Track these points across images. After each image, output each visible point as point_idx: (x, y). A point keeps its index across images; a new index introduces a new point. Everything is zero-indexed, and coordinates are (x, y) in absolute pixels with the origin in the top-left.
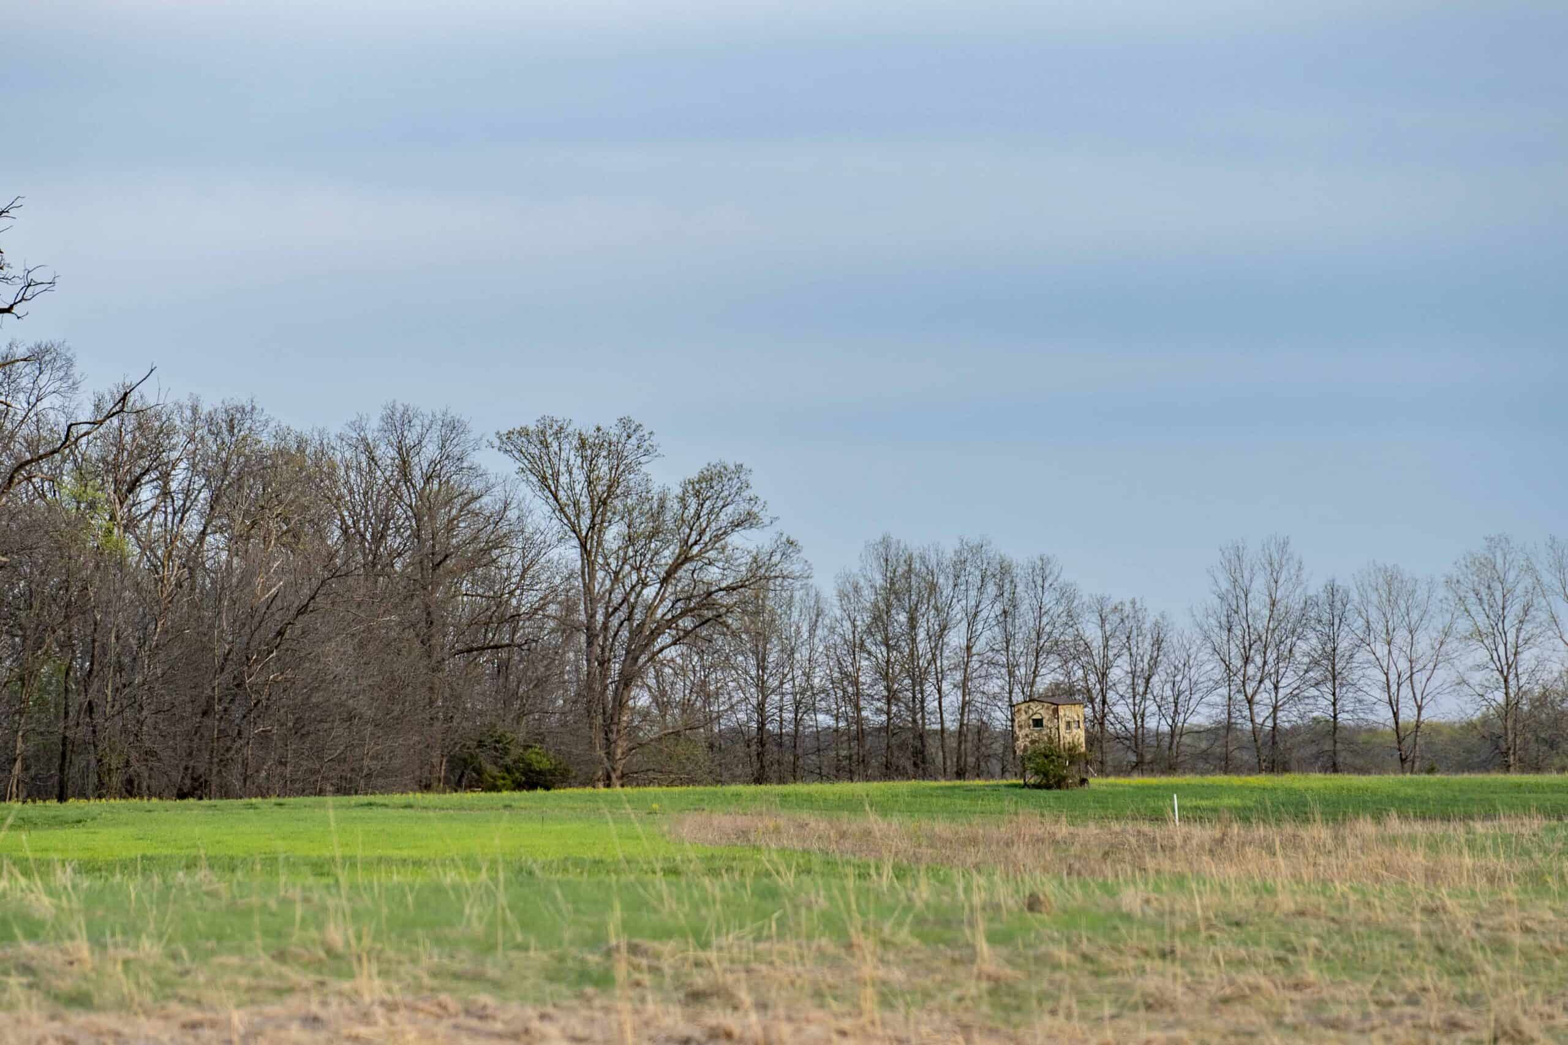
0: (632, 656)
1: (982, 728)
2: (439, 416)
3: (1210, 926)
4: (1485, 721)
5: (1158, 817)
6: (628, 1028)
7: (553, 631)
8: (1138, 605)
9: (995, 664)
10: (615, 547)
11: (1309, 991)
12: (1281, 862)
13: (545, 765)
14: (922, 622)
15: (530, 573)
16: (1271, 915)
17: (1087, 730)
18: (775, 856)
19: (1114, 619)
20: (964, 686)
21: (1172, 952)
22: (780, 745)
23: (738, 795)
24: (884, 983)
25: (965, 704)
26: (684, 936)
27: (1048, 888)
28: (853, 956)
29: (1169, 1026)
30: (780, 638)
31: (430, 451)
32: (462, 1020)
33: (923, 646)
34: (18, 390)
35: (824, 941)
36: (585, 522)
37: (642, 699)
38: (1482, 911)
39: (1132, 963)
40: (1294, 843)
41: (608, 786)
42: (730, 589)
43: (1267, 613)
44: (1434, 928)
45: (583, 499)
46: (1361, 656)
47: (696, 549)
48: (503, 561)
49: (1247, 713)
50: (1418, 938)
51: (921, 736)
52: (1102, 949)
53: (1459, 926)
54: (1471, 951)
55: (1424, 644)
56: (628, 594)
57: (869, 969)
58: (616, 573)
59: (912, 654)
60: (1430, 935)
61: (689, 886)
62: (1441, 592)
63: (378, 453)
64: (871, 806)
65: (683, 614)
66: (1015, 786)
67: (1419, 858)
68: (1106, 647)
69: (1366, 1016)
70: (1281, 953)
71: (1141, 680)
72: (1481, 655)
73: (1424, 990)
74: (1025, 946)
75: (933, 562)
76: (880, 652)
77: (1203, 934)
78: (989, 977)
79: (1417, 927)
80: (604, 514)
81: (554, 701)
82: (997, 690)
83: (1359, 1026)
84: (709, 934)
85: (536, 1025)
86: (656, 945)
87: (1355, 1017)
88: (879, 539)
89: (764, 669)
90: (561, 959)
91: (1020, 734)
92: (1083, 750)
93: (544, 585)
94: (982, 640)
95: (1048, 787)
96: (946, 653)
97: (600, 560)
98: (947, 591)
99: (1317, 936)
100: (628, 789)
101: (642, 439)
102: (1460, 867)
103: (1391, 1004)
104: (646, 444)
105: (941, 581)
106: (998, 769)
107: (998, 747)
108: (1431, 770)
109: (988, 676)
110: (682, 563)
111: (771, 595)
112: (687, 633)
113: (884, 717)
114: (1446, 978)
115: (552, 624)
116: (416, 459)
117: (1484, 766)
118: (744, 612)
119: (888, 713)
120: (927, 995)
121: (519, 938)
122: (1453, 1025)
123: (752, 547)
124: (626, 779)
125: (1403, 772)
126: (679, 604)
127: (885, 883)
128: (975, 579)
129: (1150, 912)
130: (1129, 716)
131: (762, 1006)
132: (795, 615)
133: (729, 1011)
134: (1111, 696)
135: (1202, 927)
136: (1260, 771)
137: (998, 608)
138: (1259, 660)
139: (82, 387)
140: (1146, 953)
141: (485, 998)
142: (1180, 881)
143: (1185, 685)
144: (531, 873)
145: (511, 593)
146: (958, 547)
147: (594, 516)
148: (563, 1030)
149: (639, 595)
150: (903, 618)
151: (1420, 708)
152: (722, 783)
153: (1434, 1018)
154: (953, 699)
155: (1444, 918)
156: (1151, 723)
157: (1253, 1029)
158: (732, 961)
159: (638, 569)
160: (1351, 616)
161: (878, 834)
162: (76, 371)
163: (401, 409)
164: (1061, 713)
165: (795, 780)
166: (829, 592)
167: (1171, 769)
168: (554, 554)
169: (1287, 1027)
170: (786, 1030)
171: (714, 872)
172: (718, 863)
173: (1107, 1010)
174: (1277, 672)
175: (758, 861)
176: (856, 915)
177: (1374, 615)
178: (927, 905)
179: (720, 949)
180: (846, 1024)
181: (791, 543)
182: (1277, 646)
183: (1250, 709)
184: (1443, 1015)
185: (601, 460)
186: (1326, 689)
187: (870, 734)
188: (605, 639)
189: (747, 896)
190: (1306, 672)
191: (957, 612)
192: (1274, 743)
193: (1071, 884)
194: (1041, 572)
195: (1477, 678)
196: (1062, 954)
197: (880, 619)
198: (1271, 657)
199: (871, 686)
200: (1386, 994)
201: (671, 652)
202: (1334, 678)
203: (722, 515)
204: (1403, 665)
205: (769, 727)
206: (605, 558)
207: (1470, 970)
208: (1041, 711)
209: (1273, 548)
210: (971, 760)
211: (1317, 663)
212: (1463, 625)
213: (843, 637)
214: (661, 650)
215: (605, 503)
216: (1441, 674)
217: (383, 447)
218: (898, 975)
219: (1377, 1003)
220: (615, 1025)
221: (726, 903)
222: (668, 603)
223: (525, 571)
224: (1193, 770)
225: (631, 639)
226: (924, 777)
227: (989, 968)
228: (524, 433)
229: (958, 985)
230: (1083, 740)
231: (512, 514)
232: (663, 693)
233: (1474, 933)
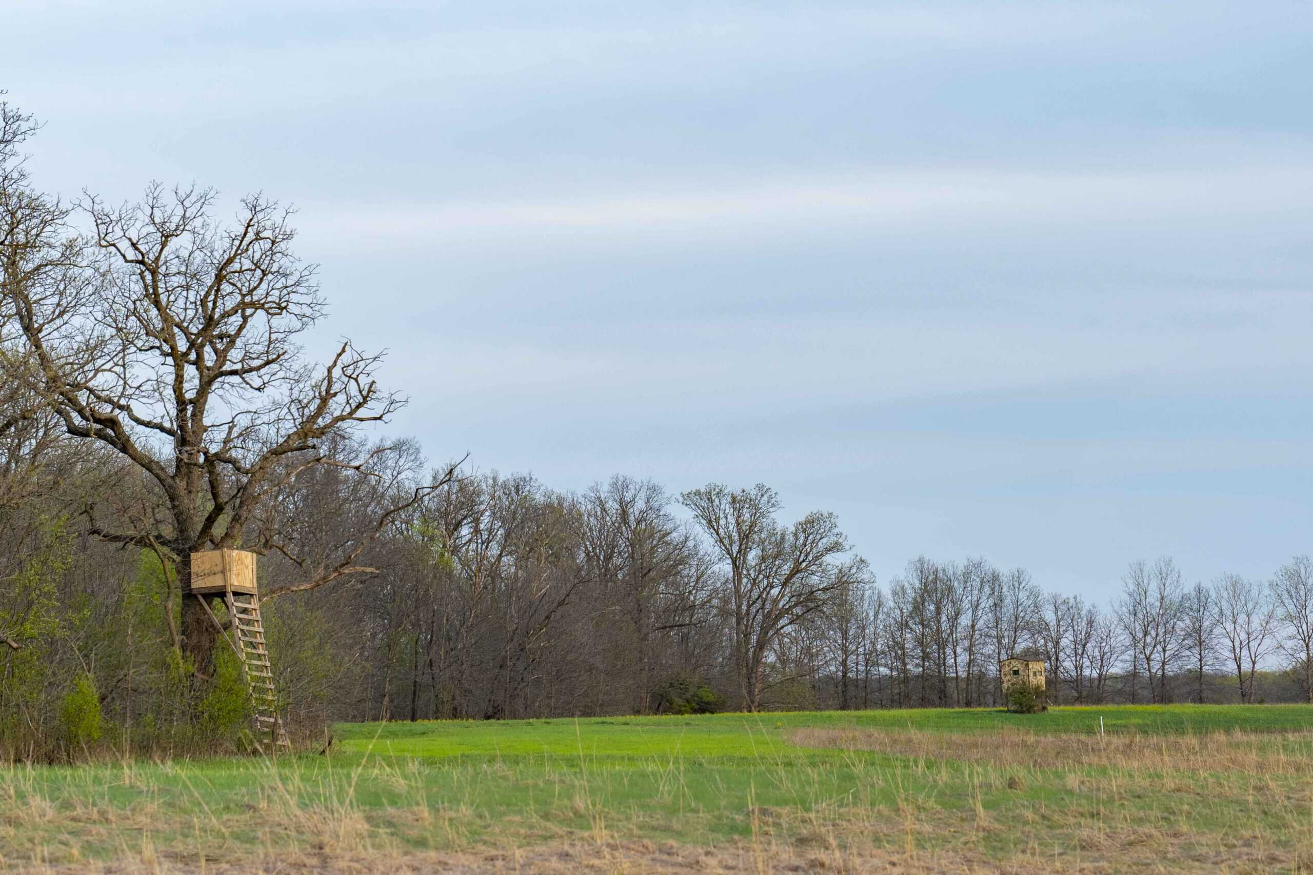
0: (764, 631)
1: (982, 676)
2: (645, 483)
3: (1121, 798)
4: (1294, 670)
5: (1090, 731)
6: (760, 860)
7: (715, 615)
8: (1078, 599)
9: (990, 636)
10: (753, 564)
11: (1183, 838)
12: (1166, 758)
13: (711, 698)
14: (944, 610)
15: (702, 580)
16: (1160, 791)
17: (1046, 677)
18: (852, 754)
19: (1064, 607)
20: (970, 650)
21: (1098, 814)
22: (857, 686)
23: (830, 717)
24: (919, 833)
25: (970, 661)
26: (795, 804)
27: (1021, 773)
28: (899, 816)
29: (1096, 860)
30: (856, 620)
31: (640, 504)
32: (657, 855)
33: (945, 626)
34: (386, 468)
35: (881, 807)
36: (735, 548)
37: (771, 658)
38: (1292, 789)
39: (1072, 820)
40: (1176, 747)
41: (750, 711)
42: (825, 589)
43: (1159, 604)
44: (1261, 799)
45: (734, 534)
46: (1216, 631)
47: (804, 565)
48: (685, 572)
49: (1146, 666)
50: (1251, 806)
51: (944, 680)
52: (1054, 812)
53: (1277, 798)
54: (1284, 814)
55: (1256, 623)
56: (762, 593)
57: (909, 824)
58: (754, 580)
59: (938, 630)
60: (1259, 804)
61: (798, 773)
62: (1267, 591)
63: (608, 506)
64: (912, 723)
65: (796, 605)
66: (1002, 711)
67: (1253, 756)
68: (1058, 625)
69: (1218, 853)
70: (1166, 815)
71: (1080, 646)
72: (1292, 630)
73: (1255, 837)
74: (1006, 810)
75: (950, 572)
76: (918, 629)
77: (1117, 803)
78: (984, 830)
79: (1250, 799)
80: (747, 543)
81: (716, 659)
82: (991, 652)
83: (1215, 860)
84: (811, 803)
85: (703, 858)
86: (778, 809)
87: (1212, 854)
88: (917, 558)
89: (846, 639)
90: (719, 818)
91: (1005, 679)
92: (1044, 689)
93: (710, 588)
94: (981, 622)
95: (1022, 712)
96: (959, 630)
97: (745, 572)
98: (960, 591)
99: (1188, 804)
100: (762, 713)
101: (770, 497)
102: (1278, 761)
103: (1234, 846)
104: (773, 500)
105: (956, 584)
106: (991, 702)
107: (991, 687)
108: (1261, 702)
109: (985, 644)
110: (796, 573)
111: (851, 593)
112: (798, 617)
113: (921, 669)
114: (1268, 830)
115: (715, 611)
116: (631, 510)
117: (1294, 699)
118: (834, 604)
119: (923, 667)
120: (946, 841)
121: (693, 805)
122: (1273, 859)
123: (838, 563)
124: (761, 707)
125: (1244, 703)
126: (793, 599)
127: (920, 770)
128: (977, 584)
129: (1084, 789)
130: (1072, 668)
131: (843, 847)
132: (866, 606)
133: (822, 850)
134: (1061, 655)
135: (1116, 797)
136: (1154, 702)
137: (991, 602)
138: (1153, 633)
139: (425, 465)
140: (1082, 815)
141: (672, 842)
142: (1103, 771)
143: (1107, 649)
144: (701, 765)
145: (690, 592)
146: (966, 563)
147: (741, 545)
148: (720, 862)
149: (768, 593)
150: (932, 607)
151: (1254, 663)
152: (820, 709)
153: (1261, 855)
154: (963, 658)
155: (1268, 793)
156: (1087, 672)
157: (1148, 861)
158: (825, 819)
159: (768, 577)
160: (1211, 606)
161: (915, 741)
162: (422, 456)
163: (622, 479)
164: (1030, 666)
165: (866, 708)
166: (886, 591)
167: (1099, 701)
168: (716, 568)
169: (1169, 860)
170: (858, 861)
171: (813, 765)
172: (817, 759)
173: (1057, 850)
174: (1165, 641)
175: (842, 758)
176: (902, 791)
177: (1225, 605)
178: (946, 784)
179: (818, 811)
180: (895, 858)
181: (862, 561)
182: (1165, 624)
183: (1148, 664)
184: (1266, 853)
185: (745, 510)
186: (1196, 651)
187: (912, 679)
188: (748, 620)
189: (835, 781)
190: (1183, 640)
191: (966, 604)
192: (1163, 685)
193: (1035, 772)
194: (1018, 579)
195: (1289, 644)
196: (1029, 815)
197: (918, 607)
198: (1161, 631)
199: (912, 650)
200: (1231, 840)
201: (788, 629)
202: (1201, 644)
203: (820, 544)
204: (1243, 636)
205: (850, 675)
206: (748, 571)
207: (1284, 825)
208: (1017, 665)
209: (1162, 564)
210: (975, 695)
211: (1190, 635)
212: (1280, 612)
213: (895, 619)
214: (782, 627)
215: (747, 537)
216: (1267, 642)
217: (611, 503)
218: (927, 828)
219: (1225, 845)
220: (752, 859)
221: (821, 783)
222: (786, 598)
223: (698, 579)
224: (1113, 701)
225: (764, 621)
226: (946, 705)
227: (985, 824)
228: (698, 493)
229: (965, 835)
230: (1044, 682)
231: (690, 544)
232: (784, 654)
233: (1286, 803)
